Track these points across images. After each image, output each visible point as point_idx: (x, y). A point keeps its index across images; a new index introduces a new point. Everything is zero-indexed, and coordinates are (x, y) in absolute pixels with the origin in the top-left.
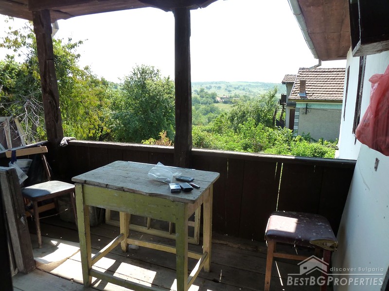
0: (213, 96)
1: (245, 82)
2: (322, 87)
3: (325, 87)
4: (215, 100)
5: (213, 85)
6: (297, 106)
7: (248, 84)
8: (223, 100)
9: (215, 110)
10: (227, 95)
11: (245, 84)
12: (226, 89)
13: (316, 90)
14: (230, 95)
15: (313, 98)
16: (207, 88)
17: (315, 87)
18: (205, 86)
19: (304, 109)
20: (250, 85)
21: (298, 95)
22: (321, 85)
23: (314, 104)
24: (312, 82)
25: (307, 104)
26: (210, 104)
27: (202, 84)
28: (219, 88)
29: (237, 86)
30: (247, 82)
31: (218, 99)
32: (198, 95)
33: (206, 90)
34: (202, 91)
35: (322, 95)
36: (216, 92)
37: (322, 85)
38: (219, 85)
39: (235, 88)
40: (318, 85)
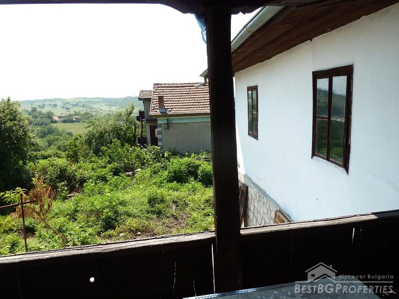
0: (50, 116)
1: (84, 98)
2: (179, 102)
3: (182, 102)
4: (52, 120)
5: (47, 103)
6: (159, 122)
7: (88, 100)
8: (62, 119)
9: (53, 132)
10: (65, 113)
11: (84, 100)
12: (63, 107)
13: (173, 105)
14: (69, 113)
15: (172, 113)
16: (39, 106)
17: (172, 102)
18: (37, 104)
19: (165, 124)
20: (90, 102)
21: (158, 111)
22: (177, 100)
23: (174, 119)
24: (168, 98)
25: (168, 119)
26: (46, 125)
27: (32, 102)
28: (55, 106)
29: (76, 103)
30: (87, 98)
31: (56, 118)
32: (30, 115)
33: (39, 110)
34: (34, 110)
35: (180, 109)
36: (52, 111)
37: (179, 100)
38: (54, 103)
39: (74, 105)
40: (175, 100)
